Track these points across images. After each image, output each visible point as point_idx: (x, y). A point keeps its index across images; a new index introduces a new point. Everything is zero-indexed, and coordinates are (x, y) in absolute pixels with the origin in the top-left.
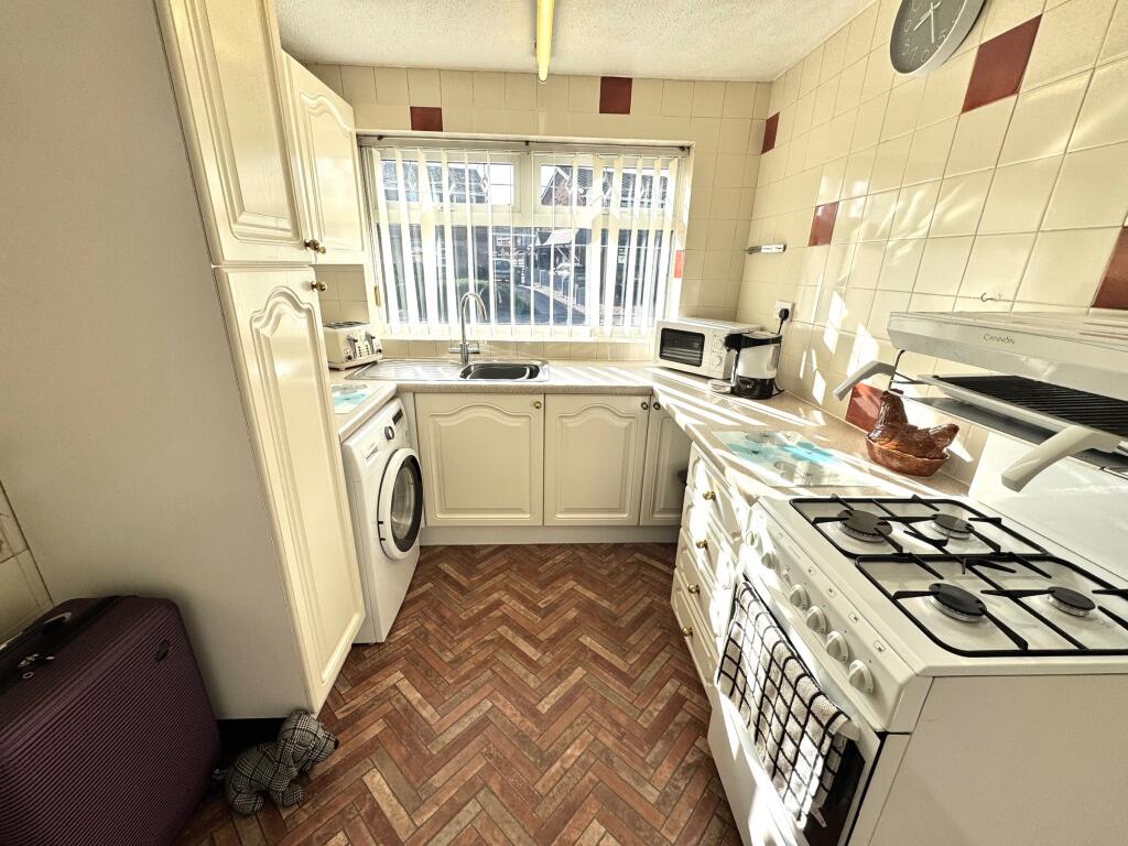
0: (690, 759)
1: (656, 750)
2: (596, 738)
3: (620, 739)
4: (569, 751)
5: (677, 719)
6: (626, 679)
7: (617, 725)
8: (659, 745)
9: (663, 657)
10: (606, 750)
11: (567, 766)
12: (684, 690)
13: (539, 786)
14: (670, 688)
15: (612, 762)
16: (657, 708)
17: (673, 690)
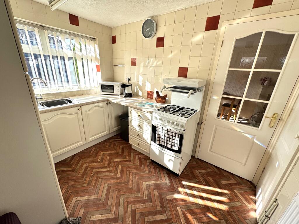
0: (148, 164)
1: (143, 167)
2: (133, 172)
3: (136, 169)
4: (130, 178)
5: (142, 160)
6: (129, 161)
7: (134, 168)
8: (143, 166)
9: (132, 154)
10: (136, 173)
11: (132, 180)
12: (139, 156)
13: (130, 186)
14: (137, 157)
15: (138, 173)
16: (138, 161)
17: (138, 157)
